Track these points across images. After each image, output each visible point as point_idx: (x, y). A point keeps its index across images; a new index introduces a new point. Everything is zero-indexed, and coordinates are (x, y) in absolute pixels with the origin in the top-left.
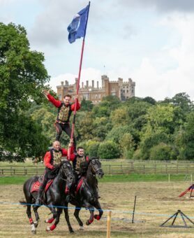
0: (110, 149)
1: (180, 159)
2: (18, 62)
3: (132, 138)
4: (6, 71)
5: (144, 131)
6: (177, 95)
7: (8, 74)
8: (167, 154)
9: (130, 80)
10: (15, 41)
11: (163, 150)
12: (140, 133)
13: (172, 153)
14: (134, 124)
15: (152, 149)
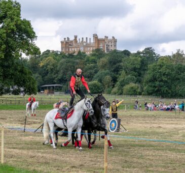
0: (95, 87)
1: (144, 95)
2: (12, 27)
3: (111, 79)
4: (4, 33)
5: (120, 74)
6: (146, 49)
7: (5, 35)
8: (135, 91)
9: (113, 37)
10: (11, 12)
11: (132, 88)
12: (117, 76)
13: (139, 90)
14: (113, 69)
15: (124, 87)
